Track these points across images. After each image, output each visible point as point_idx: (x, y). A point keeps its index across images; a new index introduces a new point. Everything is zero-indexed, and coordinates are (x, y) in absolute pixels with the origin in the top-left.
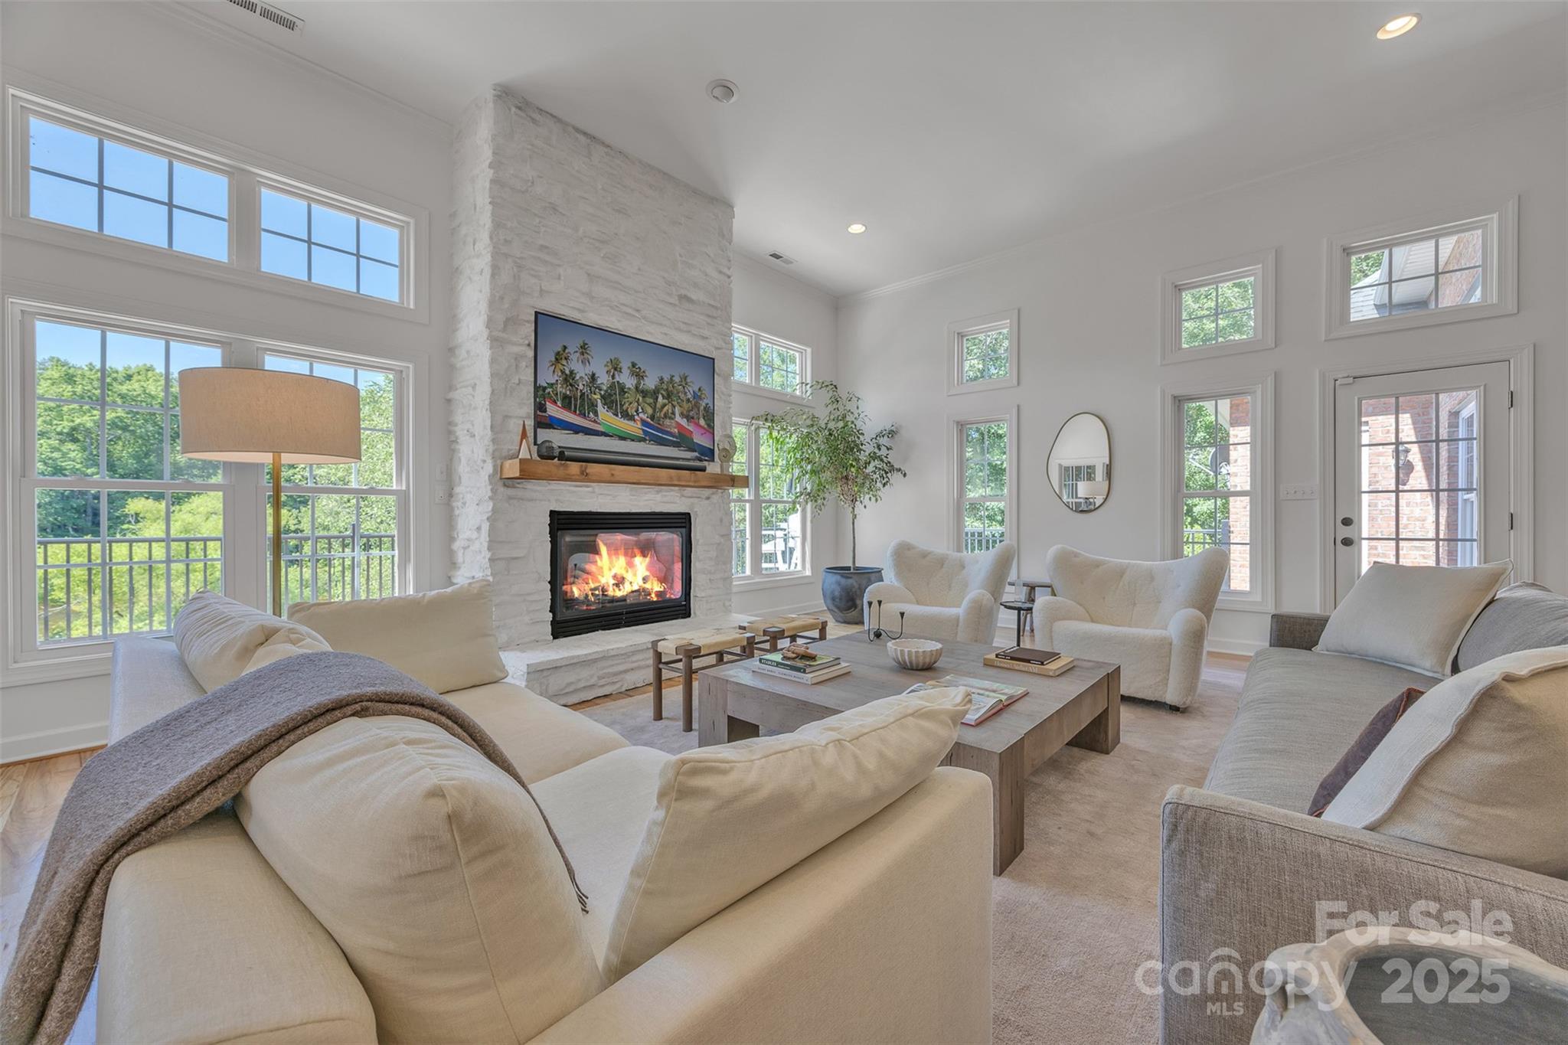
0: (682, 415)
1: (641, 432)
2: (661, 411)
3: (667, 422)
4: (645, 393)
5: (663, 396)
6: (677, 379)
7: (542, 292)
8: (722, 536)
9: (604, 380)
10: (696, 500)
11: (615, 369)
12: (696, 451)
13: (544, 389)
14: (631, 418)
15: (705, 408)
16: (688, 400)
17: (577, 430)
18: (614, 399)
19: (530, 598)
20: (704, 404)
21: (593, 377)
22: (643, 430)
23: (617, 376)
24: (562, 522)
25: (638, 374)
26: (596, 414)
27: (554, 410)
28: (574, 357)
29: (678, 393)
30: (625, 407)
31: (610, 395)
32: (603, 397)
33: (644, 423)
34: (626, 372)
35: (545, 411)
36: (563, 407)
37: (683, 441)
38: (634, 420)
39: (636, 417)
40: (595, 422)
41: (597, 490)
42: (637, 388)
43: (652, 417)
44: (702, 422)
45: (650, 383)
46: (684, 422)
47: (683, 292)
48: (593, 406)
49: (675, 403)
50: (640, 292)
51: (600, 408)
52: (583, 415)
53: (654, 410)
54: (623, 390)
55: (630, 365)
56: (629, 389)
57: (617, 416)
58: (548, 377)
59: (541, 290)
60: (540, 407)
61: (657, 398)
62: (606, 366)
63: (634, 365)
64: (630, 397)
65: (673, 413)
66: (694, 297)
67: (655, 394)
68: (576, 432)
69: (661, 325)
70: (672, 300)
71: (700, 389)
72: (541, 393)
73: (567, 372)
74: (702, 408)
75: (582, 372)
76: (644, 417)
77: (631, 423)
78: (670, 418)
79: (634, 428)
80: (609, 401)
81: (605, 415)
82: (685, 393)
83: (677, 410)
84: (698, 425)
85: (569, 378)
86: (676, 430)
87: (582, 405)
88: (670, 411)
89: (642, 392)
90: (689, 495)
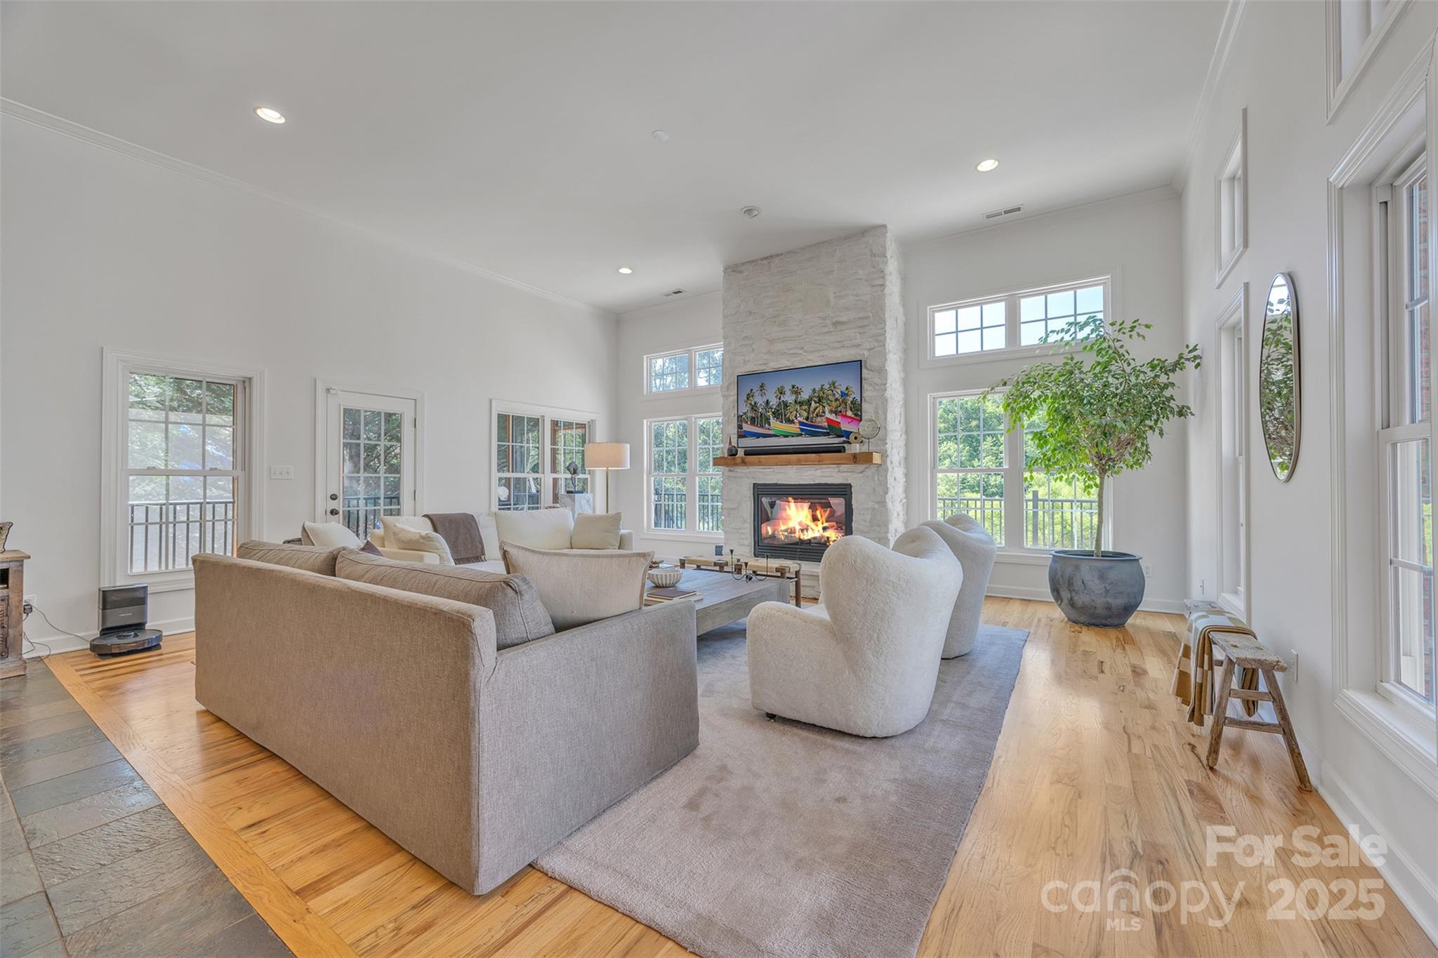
0: (831, 412)
1: (799, 430)
2: (813, 412)
3: (819, 419)
4: (801, 404)
5: (816, 402)
6: (826, 386)
7: (745, 362)
8: (878, 503)
9: (774, 402)
10: (849, 474)
11: (781, 393)
12: (843, 437)
13: (742, 416)
14: (792, 422)
15: (852, 402)
16: (837, 400)
17: (758, 436)
18: (781, 413)
19: (740, 531)
20: (851, 399)
21: (767, 402)
22: (801, 429)
23: (782, 397)
24: (760, 490)
25: (796, 391)
26: (769, 424)
27: (747, 427)
28: (756, 394)
29: (827, 396)
30: (787, 416)
31: (778, 410)
32: (773, 413)
33: (801, 423)
34: (788, 393)
35: (742, 428)
36: (751, 424)
37: (833, 429)
38: (794, 423)
39: (796, 421)
40: (769, 429)
41: (776, 470)
42: (796, 401)
43: (807, 419)
44: (849, 413)
45: (805, 396)
46: (832, 417)
47: (835, 320)
48: (768, 419)
49: (824, 405)
50: (802, 336)
51: (772, 420)
52: (762, 426)
53: (809, 413)
54: (786, 405)
55: (791, 388)
56: (790, 403)
57: (782, 422)
58: (744, 409)
59: (744, 361)
60: (740, 427)
61: (811, 404)
62: (775, 393)
63: (793, 387)
64: (791, 408)
65: (824, 412)
66: (844, 319)
67: (809, 402)
68: (758, 438)
69: (819, 350)
70: (826, 330)
71: (847, 389)
72: (740, 419)
73: (753, 404)
74: (849, 402)
75: (760, 400)
76: (800, 419)
77: (792, 425)
78: (821, 416)
79: (795, 428)
80: (777, 415)
81: (776, 425)
82: (834, 395)
83: (827, 409)
84: (846, 416)
85: (754, 407)
86: (826, 424)
87: (761, 421)
88: (821, 411)
89: (800, 403)
90: (845, 470)
